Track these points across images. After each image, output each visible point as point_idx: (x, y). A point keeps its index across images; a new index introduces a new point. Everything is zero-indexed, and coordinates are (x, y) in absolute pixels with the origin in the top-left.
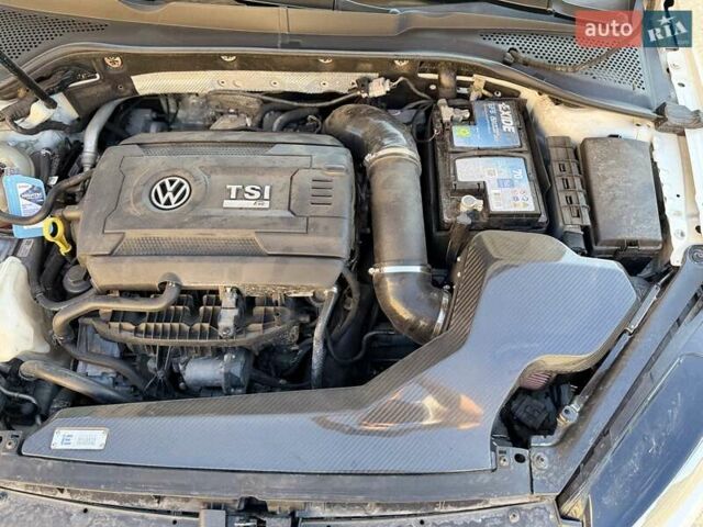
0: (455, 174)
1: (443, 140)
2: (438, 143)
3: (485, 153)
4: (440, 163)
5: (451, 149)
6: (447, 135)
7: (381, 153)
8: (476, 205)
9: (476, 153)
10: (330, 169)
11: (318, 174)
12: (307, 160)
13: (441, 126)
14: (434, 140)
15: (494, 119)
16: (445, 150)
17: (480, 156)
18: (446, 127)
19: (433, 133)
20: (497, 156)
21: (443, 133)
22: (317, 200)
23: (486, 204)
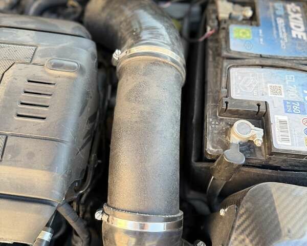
0: (228, 87)
1: (217, 41)
2: (210, 44)
3: (269, 62)
4: (210, 70)
5: (225, 53)
6: (222, 35)
7: (134, 50)
8: (253, 137)
9: (258, 62)
10: (56, 66)
11: (37, 72)
12: (29, 51)
13: (216, 23)
14: (206, 41)
15: (281, 21)
16: (218, 54)
17: (263, 66)
18: (222, 26)
19: (205, 31)
20: (283, 67)
21: (218, 32)
22: (26, 110)
23: (267, 136)
